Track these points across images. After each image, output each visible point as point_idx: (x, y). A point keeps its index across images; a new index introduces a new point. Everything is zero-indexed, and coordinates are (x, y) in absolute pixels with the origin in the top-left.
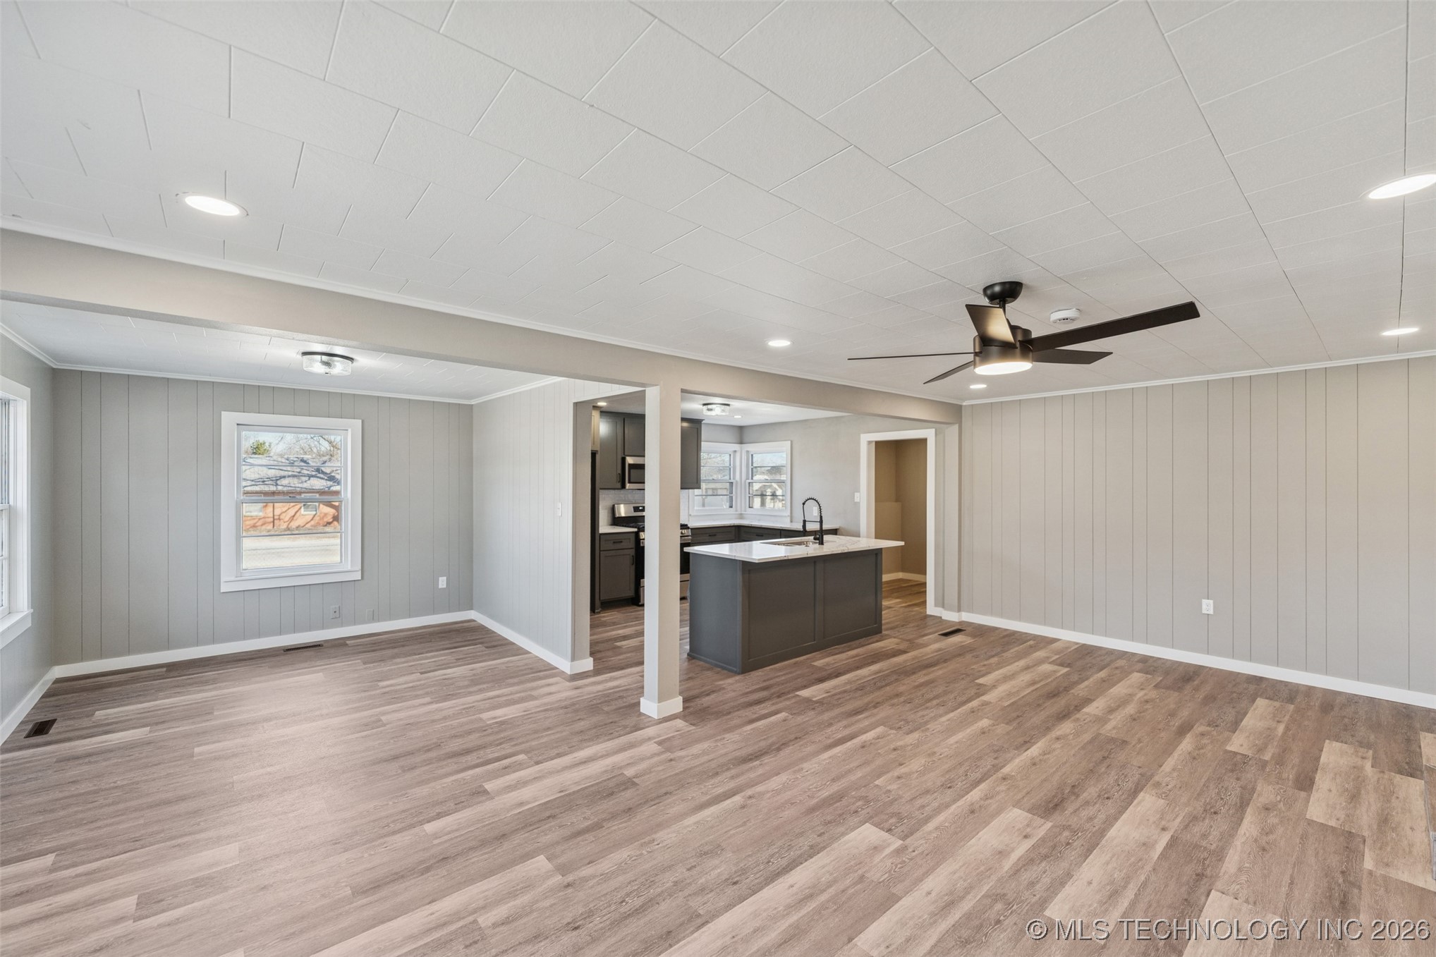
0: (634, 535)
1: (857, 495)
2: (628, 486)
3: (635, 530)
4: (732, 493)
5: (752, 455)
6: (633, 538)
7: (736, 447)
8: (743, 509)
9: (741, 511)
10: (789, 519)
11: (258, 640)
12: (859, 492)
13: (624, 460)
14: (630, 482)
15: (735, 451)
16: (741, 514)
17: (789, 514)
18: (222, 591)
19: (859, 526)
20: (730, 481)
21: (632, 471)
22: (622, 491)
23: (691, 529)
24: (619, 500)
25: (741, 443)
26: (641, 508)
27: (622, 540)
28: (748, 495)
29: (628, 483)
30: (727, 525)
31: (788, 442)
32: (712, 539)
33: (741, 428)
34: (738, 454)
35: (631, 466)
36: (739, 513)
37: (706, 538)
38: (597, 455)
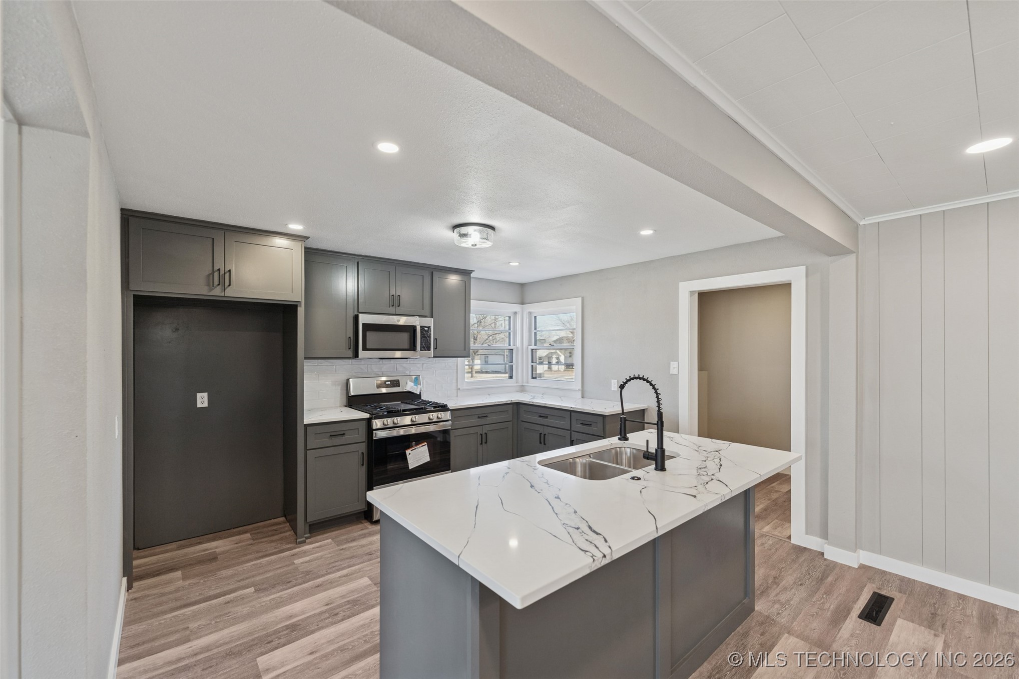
0: (364, 423)
1: (673, 365)
2: (362, 353)
3: (367, 416)
4: (512, 362)
5: (535, 317)
6: (363, 427)
7: (517, 308)
8: (525, 380)
9: (523, 383)
10: (579, 394)
12: (677, 360)
13: (356, 318)
14: (365, 349)
15: (516, 313)
16: (523, 386)
17: (580, 387)
19: (676, 407)
20: (510, 348)
21: (368, 334)
22: (354, 361)
23: (452, 410)
24: (355, 373)
25: (523, 303)
26: (389, 383)
27: (344, 432)
28: (530, 364)
29: (363, 350)
30: (502, 402)
31: (579, 300)
32: (483, 421)
33: (522, 286)
34: (519, 317)
35: (368, 327)
36: (521, 384)
37: (475, 421)
38: (299, 308)
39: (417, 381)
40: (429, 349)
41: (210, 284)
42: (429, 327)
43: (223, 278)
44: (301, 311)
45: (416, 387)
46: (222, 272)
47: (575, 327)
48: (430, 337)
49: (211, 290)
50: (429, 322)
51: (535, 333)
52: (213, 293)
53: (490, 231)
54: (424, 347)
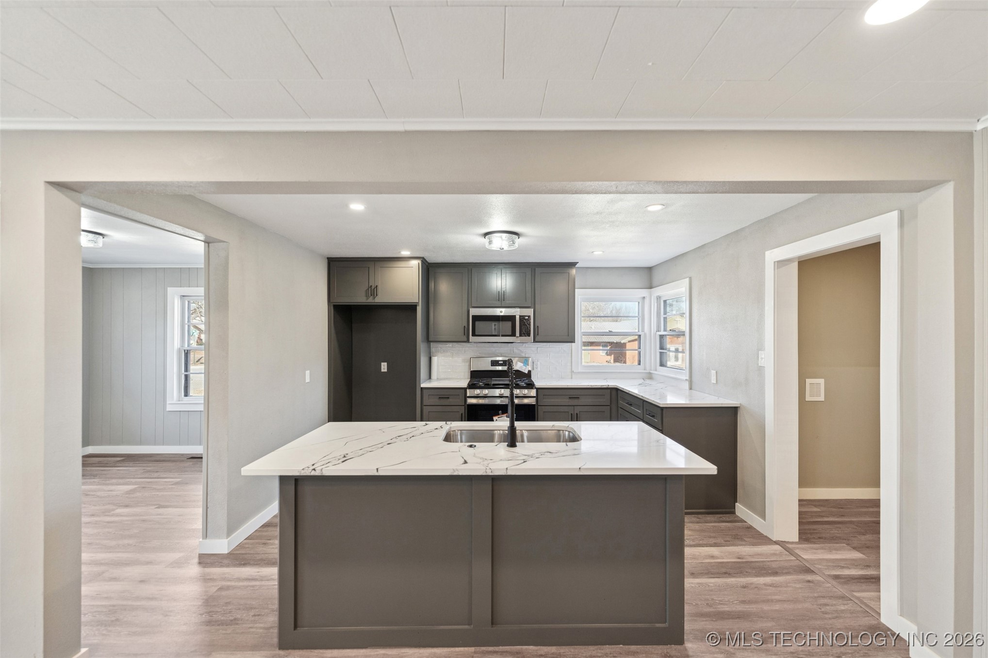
0: (463, 391)
1: (762, 354)
2: (472, 338)
4: (640, 348)
5: (665, 301)
6: (462, 394)
7: (644, 292)
8: (652, 367)
9: (650, 370)
10: (686, 385)
11: (187, 446)
12: (764, 351)
13: (468, 311)
14: (474, 335)
15: (644, 298)
16: (650, 373)
17: (688, 377)
18: (167, 410)
19: (763, 407)
20: (638, 334)
21: (477, 323)
23: (538, 389)
24: (480, 353)
25: (651, 288)
26: (502, 362)
27: (449, 396)
28: (658, 351)
29: (472, 336)
30: (596, 386)
31: (687, 280)
32: (575, 402)
33: (650, 269)
34: (647, 301)
35: (476, 318)
36: (648, 371)
37: (566, 401)
38: (418, 307)
39: (525, 361)
40: (529, 335)
41: (367, 296)
42: (529, 317)
43: (373, 291)
44: (419, 309)
45: (525, 367)
46: (373, 288)
47: (684, 312)
48: (530, 325)
49: (367, 299)
50: (529, 312)
51: (665, 319)
52: (369, 301)
53: (514, 236)
54: (524, 334)
